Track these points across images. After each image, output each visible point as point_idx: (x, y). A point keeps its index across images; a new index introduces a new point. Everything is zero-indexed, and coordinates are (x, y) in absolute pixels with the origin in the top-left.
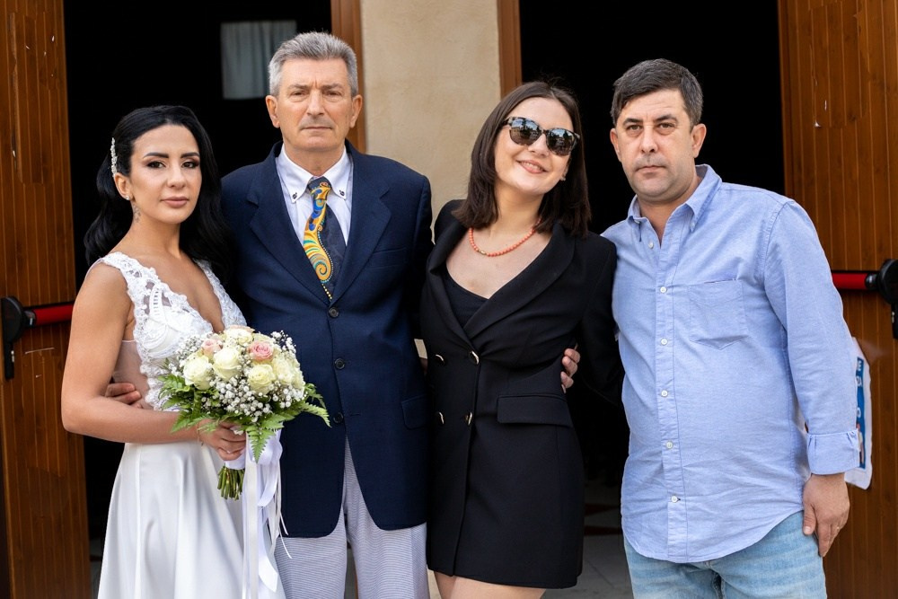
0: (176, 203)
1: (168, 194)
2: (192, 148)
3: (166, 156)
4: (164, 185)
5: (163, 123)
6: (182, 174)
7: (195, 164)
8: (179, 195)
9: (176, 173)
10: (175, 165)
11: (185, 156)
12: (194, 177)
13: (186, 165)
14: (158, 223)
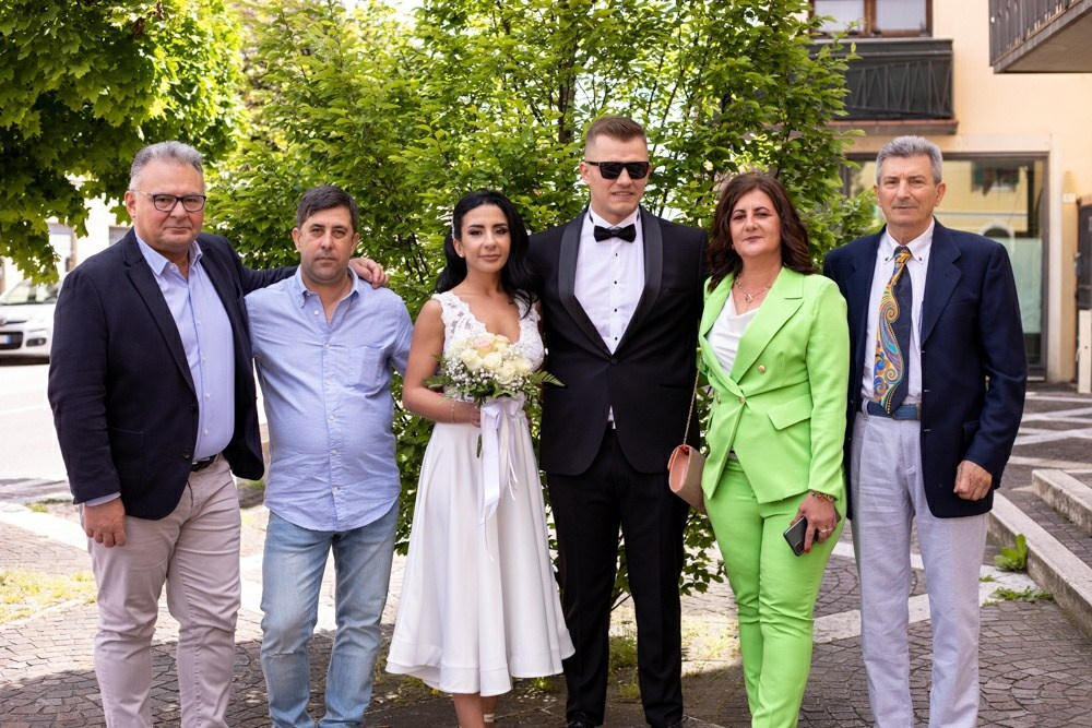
0: (492, 259)
1: (484, 252)
2: (501, 220)
3: (482, 227)
4: (481, 246)
5: (481, 203)
6: (493, 238)
7: (503, 231)
8: (493, 253)
9: (489, 238)
10: (489, 233)
11: (496, 226)
12: (504, 241)
13: (498, 232)
14: (479, 272)
